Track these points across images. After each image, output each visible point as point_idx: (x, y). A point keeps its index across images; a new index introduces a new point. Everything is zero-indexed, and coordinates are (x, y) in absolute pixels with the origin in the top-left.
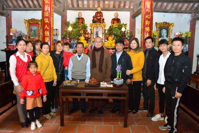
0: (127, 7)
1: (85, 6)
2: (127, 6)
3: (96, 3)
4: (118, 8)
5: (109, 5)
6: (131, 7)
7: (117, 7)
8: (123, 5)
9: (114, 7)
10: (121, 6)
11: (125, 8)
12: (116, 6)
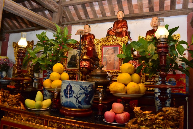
0: (179, 6)
1: (98, 16)
2: (179, 3)
3: (115, 5)
4: (160, 10)
5: (141, 7)
6: (187, 5)
7: (157, 9)
8: (170, 4)
9: (151, 9)
10: (165, 5)
11: (174, 9)
12: (155, 8)
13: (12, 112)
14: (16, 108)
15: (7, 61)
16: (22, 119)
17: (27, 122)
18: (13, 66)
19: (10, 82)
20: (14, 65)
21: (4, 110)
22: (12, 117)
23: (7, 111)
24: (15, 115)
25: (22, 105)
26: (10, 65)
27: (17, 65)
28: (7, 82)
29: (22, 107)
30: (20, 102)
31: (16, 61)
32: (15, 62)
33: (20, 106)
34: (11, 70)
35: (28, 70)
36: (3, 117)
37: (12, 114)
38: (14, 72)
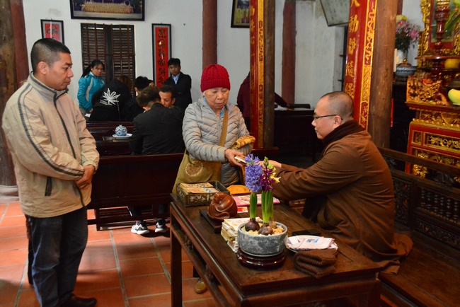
13: (427, 111)
14: (434, 103)
15: (404, 25)
16: (444, 122)
17: (452, 125)
18: (418, 35)
19: (414, 71)
20: (421, 33)
21: (414, 109)
22: (427, 119)
23: (418, 109)
24: (431, 116)
25: (443, 98)
26: (412, 34)
27: (429, 32)
28: (408, 71)
29: (444, 102)
30: (440, 94)
31: (425, 24)
32: (423, 25)
33: (441, 99)
34: (414, 46)
35: (455, 42)
36: (412, 120)
37: (426, 115)
38: (422, 49)
